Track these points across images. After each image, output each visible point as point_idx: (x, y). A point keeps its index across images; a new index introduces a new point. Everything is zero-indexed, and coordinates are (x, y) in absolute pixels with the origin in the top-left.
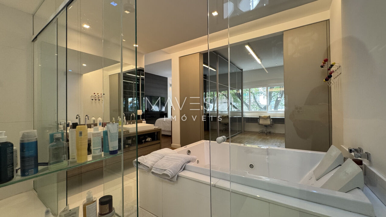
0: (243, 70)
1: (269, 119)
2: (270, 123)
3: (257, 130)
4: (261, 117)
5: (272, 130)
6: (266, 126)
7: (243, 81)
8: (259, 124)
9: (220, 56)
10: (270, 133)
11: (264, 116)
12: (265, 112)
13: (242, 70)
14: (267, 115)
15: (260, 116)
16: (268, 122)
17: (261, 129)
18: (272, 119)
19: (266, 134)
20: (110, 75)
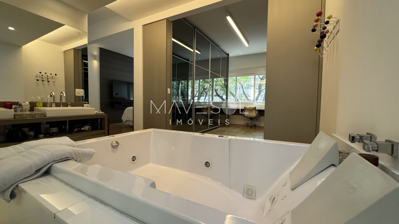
0: (230, 55)
1: (254, 111)
2: (255, 115)
3: (242, 122)
4: (247, 108)
5: (258, 123)
6: (251, 118)
7: (228, 68)
8: (244, 116)
9: (198, 31)
10: (255, 126)
11: (250, 107)
12: (251, 103)
13: (228, 55)
14: (253, 106)
15: (245, 108)
16: (254, 114)
17: (246, 122)
18: (258, 110)
19: (251, 127)
20: (64, 51)
